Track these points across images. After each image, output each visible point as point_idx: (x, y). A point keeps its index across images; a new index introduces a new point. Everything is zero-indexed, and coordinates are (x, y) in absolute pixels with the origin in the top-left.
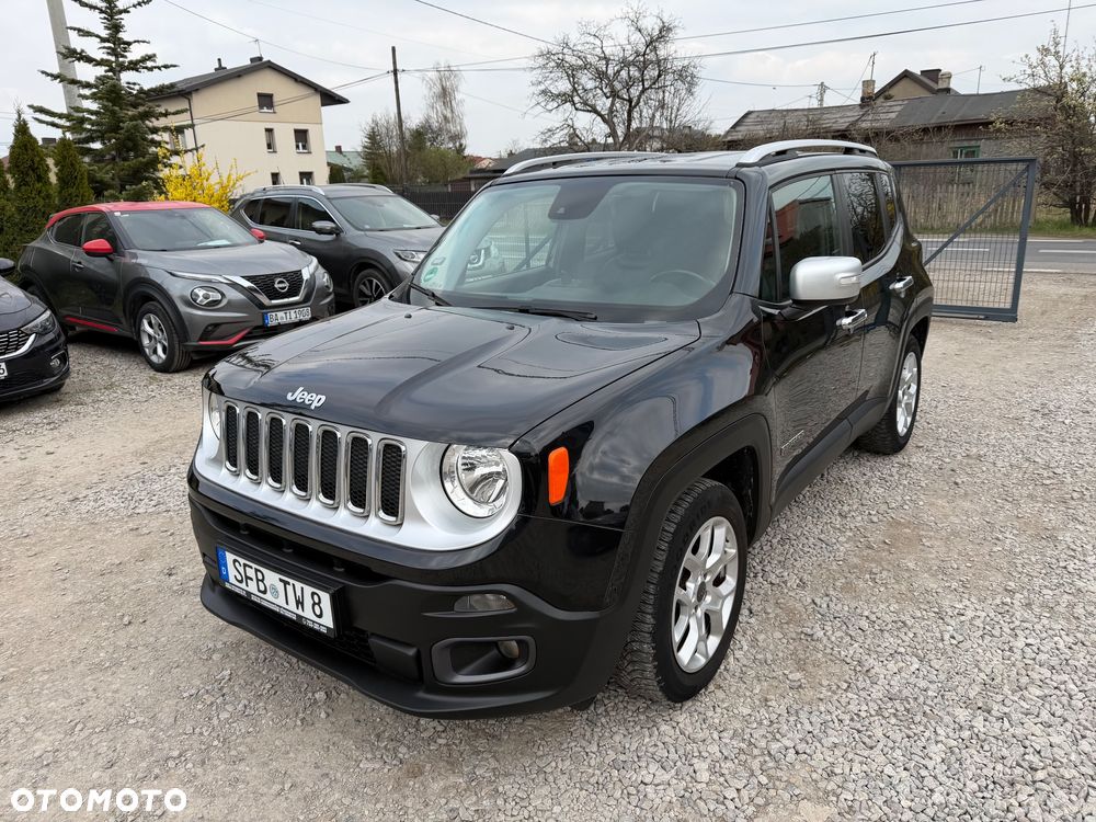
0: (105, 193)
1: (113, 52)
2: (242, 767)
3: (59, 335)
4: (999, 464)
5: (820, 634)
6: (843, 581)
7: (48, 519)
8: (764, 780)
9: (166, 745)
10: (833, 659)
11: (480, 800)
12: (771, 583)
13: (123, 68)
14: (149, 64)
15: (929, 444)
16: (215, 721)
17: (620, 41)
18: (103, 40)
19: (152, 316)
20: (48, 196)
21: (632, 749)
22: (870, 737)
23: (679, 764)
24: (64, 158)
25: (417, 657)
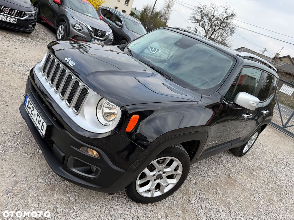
2: (4, 163)
3: (35, 19)
5: (193, 202)
6: (207, 188)
7: (3, 65)
10: (193, 212)
11: (66, 207)
15: (249, 158)
17: (220, 13)
19: (62, 26)
21: (120, 213)
25: (64, 157)
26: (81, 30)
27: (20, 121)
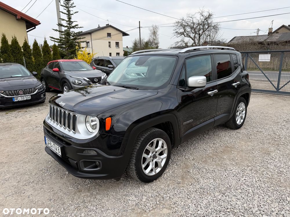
0: (65, 57)
1: (69, 24)
2: (44, 186)
4: (265, 134)
5: (192, 171)
6: (205, 159)
7: (30, 131)
8: (158, 203)
9: (31, 179)
10: (191, 177)
11: (91, 198)
12: (186, 159)
13: (71, 28)
14: (77, 27)
15: (248, 127)
16: (43, 176)
17: (198, 19)
18: (67, 21)
19: (66, 86)
20: (50, 58)
21: (131, 192)
22: (190, 196)
23: (140, 197)
24: (54, 49)
25: (77, 163)
26: (80, 84)
27: (50, 160)
